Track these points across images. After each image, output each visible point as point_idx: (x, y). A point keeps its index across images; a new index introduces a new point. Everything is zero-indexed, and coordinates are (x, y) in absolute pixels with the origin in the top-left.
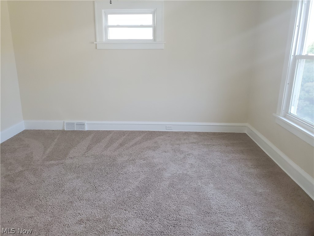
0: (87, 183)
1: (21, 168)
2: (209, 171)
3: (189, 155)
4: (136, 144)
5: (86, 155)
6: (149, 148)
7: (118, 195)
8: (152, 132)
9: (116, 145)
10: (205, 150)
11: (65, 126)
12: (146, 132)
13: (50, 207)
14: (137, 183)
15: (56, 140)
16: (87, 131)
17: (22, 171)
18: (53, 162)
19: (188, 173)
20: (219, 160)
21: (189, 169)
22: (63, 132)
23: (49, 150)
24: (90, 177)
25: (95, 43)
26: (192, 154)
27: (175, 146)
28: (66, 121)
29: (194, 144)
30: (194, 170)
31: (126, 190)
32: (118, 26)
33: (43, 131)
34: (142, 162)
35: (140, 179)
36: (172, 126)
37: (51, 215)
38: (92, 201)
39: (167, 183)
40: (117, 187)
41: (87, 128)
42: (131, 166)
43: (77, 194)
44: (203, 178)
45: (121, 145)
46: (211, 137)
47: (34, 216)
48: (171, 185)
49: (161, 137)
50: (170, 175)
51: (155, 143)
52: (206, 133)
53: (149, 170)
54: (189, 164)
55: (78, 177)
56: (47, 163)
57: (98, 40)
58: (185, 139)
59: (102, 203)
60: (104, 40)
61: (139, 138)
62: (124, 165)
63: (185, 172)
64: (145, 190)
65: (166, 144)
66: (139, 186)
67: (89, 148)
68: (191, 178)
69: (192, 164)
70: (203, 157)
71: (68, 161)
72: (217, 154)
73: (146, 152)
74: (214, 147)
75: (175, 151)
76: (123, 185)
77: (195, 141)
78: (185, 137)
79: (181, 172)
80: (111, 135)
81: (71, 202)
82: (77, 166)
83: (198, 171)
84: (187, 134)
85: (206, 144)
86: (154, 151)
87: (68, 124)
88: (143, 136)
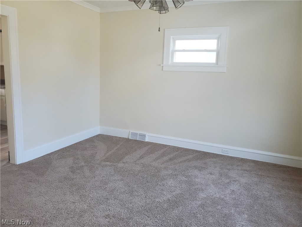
0: (127, 186)
1: (83, 164)
2: (249, 201)
3: (235, 181)
4: (185, 161)
5: (137, 163)
6: (196, 168)
7: (148, 202)
8: (206, 152)
9: (166, 158)
10: (256, 180)
11: (130, 135)
12: (200, 152)
13: (90, 198)
14: (169, 196)
15: (119, 146)
16: (147, 142)
17: (83, 166)
18: (108, 163)
19: (225, 199)
20: (267, 193)
21: (228, 195)
22: (127, 140)
23: (110, 153)
24: (132, 181)
25: (162, 65)
26: (239, 181)
27: (225, 170)
28: (132, 131)
29: (246, 172)
30: (233, 197)
31: (157, 200)
32: (184, 51)
33: (113, 136)
34: (184, 178)
35: (174, 193)
36: (229, 150)
37: (88, 205)
38: (124, 202)
39: (199, 203)
40: (151, 195)
41: (147, 140)
42: (171, 180)
43: (115, 193)
44: (240, 206)
45: (171, 159)
46: (269, 168)
47: (76, 202)
48: (202, 206)
49: (214, 160)
50: (205, 196)
51: (205, 163)
52: (265, 162)
53: (187, 187)
54: (231, 190)
55: (122, 180)
56: (104, 163)
57: (164, 63)
58: (238, 166)
59: (131, 205)
60: (170, 62)
61: (191, 156)
62: (165, 178)
63: (222, 197)
64: (174, 203)
65: (216, 167)
66: (171, 199)
67: (141, 157)
68: (226, 203)
69: (234, 191)
70: (249, 186)
71: (120, 165)
72: (268, 187)
73: (191, 171)
74: (268, 178)
75: (221, 175)
76: (156, 195)
77: (248, 169)
78: (239, 164)
79: (218, 196)
80: (165, 149)
81: (107, 199)
82: (126, 170)
83: (237, 199)
84: (243, 161)
85: (260, 174)
86: (200, 170)
87: (133, 134)
88: (195, 155)
